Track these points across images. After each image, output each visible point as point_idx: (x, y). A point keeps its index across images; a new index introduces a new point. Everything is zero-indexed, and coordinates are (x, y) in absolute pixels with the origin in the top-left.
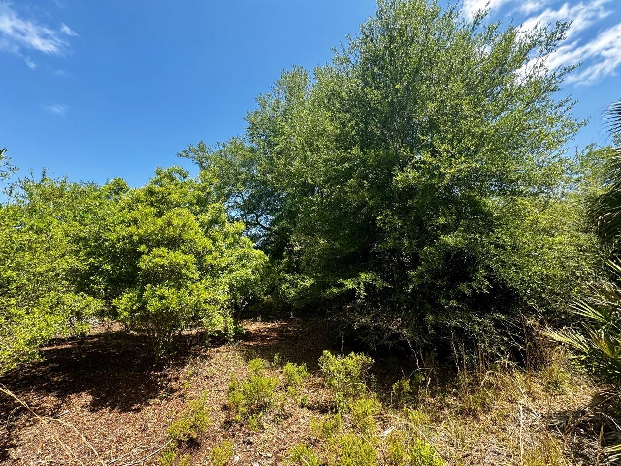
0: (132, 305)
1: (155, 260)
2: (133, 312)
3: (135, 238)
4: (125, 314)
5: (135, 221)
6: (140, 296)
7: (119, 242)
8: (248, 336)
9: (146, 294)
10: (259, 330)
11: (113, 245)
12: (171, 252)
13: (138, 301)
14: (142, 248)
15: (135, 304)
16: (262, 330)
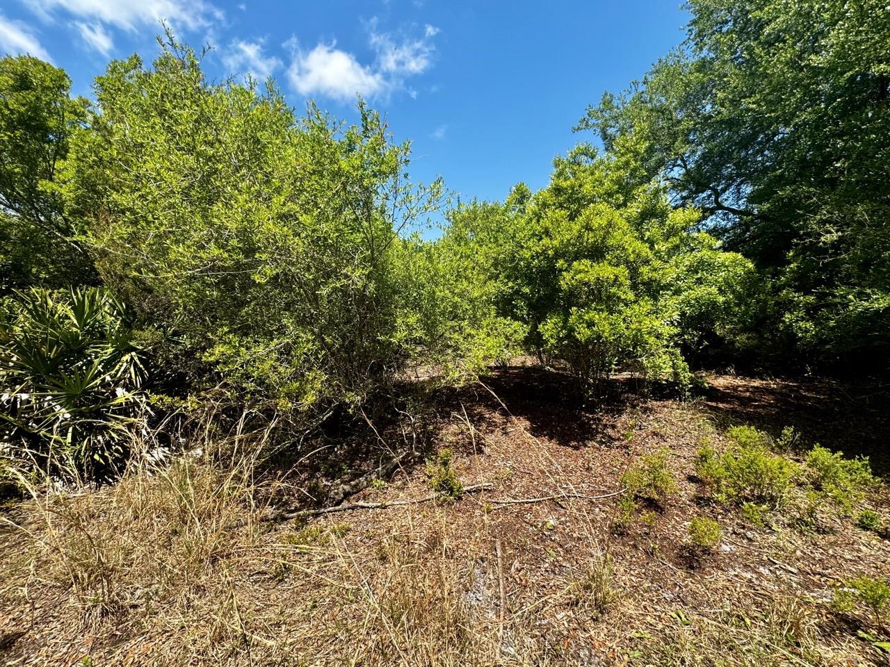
0: (558, 333)
1: (578, 277)
2: (560, 340)
3: (550, 252)
4: (553, 341)
5: (547, 232)
6: (565, 321)
7: (534, 260)
8: (713, 394)
9: (572, 320)
10: (735, 388)
11: (529, 264)
12: (594, 264)
13: (563, 328)
14: (560, 263)
15: (561, 331)
16: (740, 389)
